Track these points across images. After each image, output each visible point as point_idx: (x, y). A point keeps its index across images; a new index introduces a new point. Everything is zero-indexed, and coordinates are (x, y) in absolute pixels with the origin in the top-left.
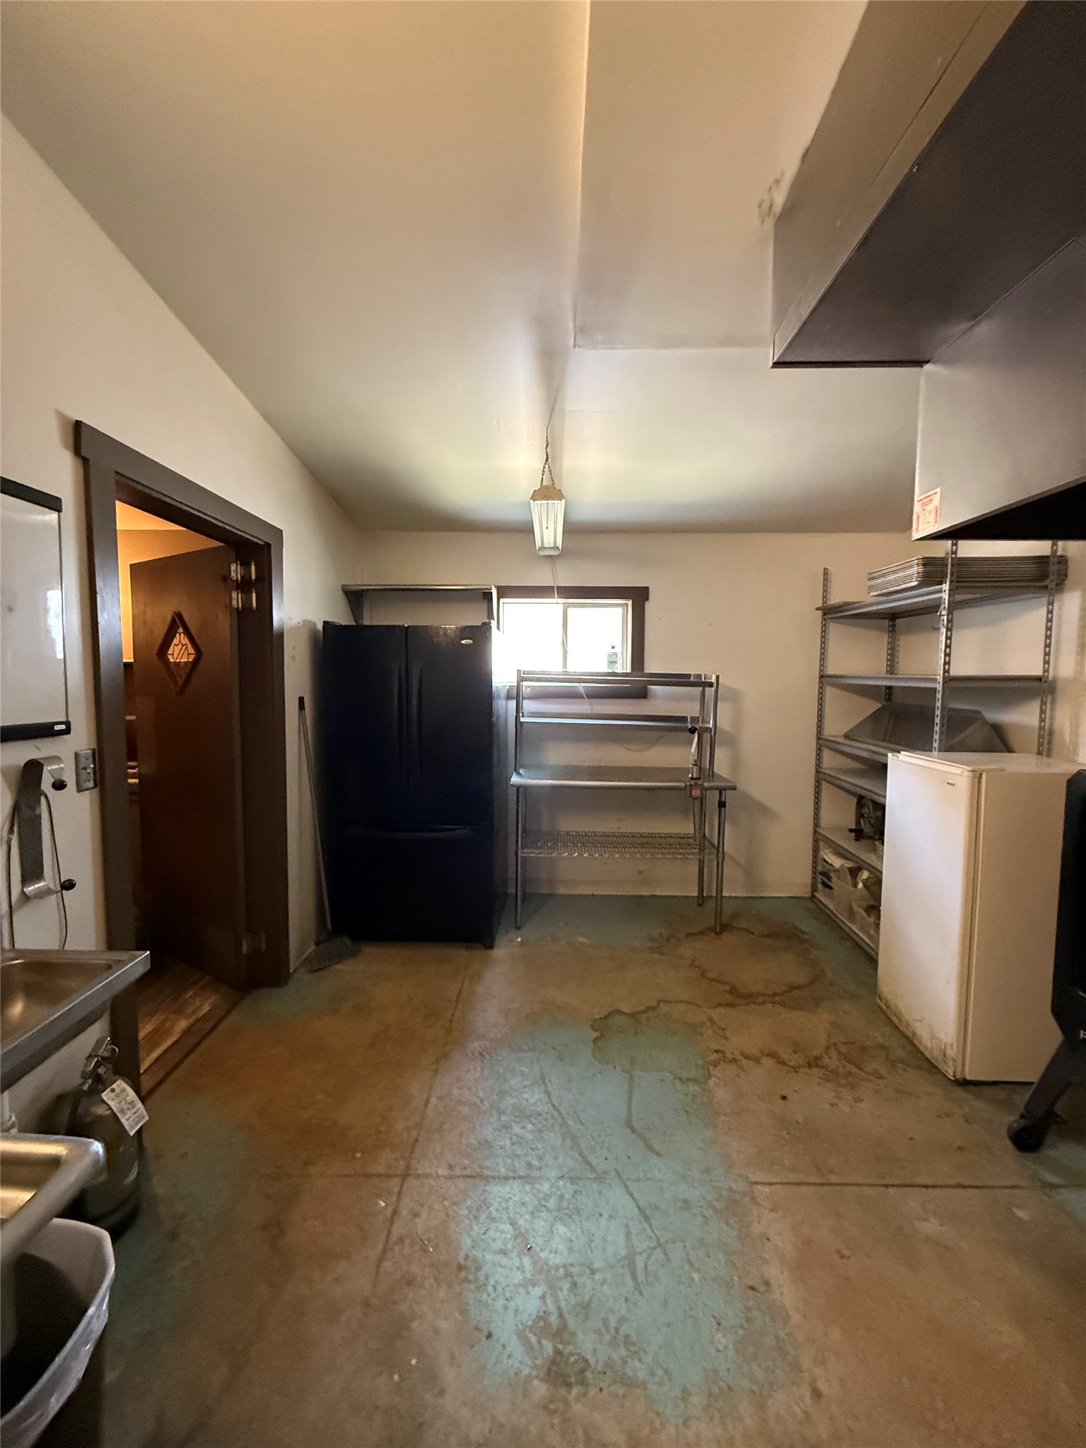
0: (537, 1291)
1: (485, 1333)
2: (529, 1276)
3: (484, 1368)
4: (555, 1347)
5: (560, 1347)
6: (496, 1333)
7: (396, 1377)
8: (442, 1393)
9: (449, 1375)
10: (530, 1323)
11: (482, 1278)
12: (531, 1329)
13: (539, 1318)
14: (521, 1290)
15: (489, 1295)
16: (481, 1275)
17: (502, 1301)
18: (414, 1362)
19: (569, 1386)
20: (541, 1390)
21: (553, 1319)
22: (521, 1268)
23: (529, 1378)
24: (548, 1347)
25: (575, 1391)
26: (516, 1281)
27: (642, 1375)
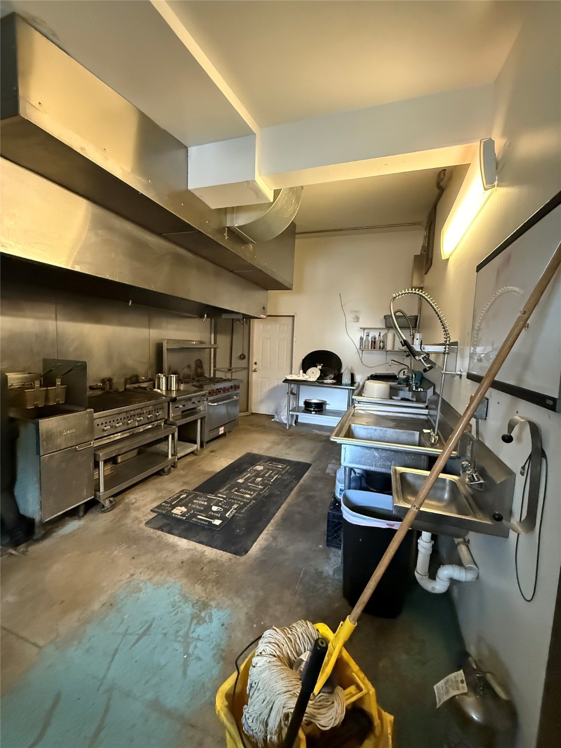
0: (195, 635)
1: (224, 626)
2: (195, 643)
3: (229, 615)
4: (200, 613)
5: (198, 612)
6: (220, 625)
7: (262, 623)
8: (247, 613)
9: (243, 617)
10: (205, 624)
11: (216, 649)
12: (205, 622)
13: (200, 624)
14: (201, 638)
15: (216, 640)
16: (214, 652)
17: (212, 636)
18: (255, 626)
19: (203, 601)
20: (213, 603)
21: (195, 622)
22: (196, 647)
23: (215, 608)
24: (203, 614)
25: (202, 599)
26: (201, 642)
27: (178, 596)
